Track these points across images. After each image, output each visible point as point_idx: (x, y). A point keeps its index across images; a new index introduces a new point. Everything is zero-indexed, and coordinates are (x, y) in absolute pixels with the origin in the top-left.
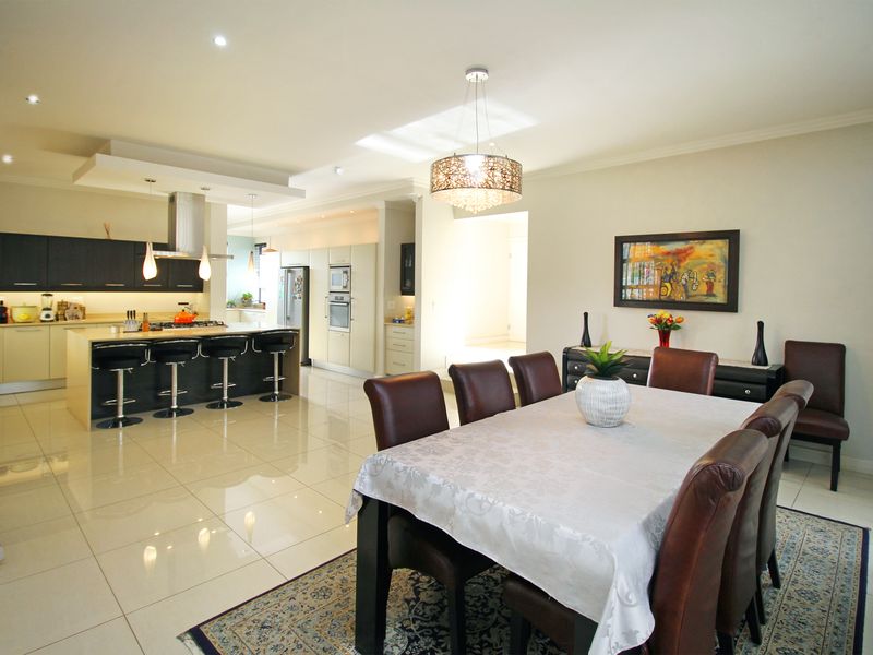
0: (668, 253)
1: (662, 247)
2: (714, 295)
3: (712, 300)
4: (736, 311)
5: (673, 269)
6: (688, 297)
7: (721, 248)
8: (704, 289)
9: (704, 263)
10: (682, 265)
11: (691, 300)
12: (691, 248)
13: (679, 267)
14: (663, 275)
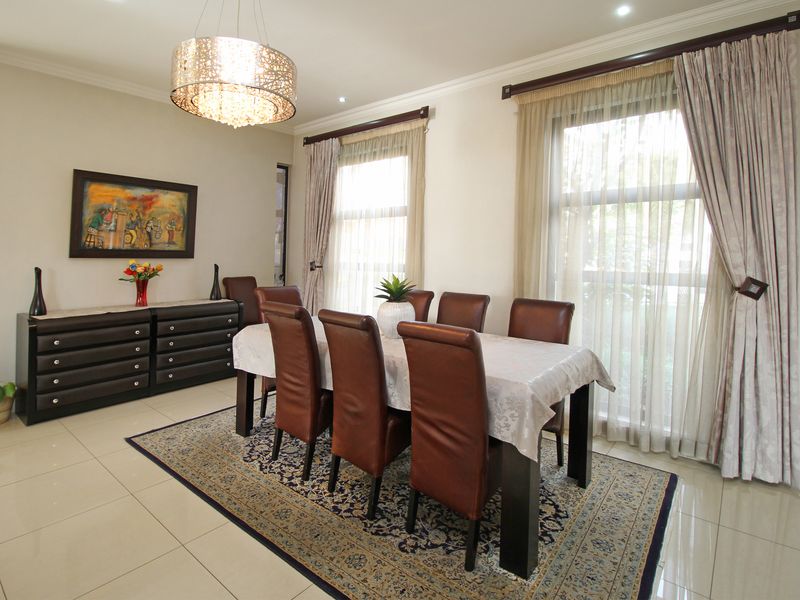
0: (134, 199)
1: (128, 191)
2: (174, 243)
3: (173, 248)
4: (193, 257)
5: (139, 216)
6: (151, 244)
7: (180, 200)
8: (165, 237)
9: (166, 213)
10: (148, 212)
11: (155, 248)
12: (157, 196)
13: (144, 214)
14: (129, 221)
